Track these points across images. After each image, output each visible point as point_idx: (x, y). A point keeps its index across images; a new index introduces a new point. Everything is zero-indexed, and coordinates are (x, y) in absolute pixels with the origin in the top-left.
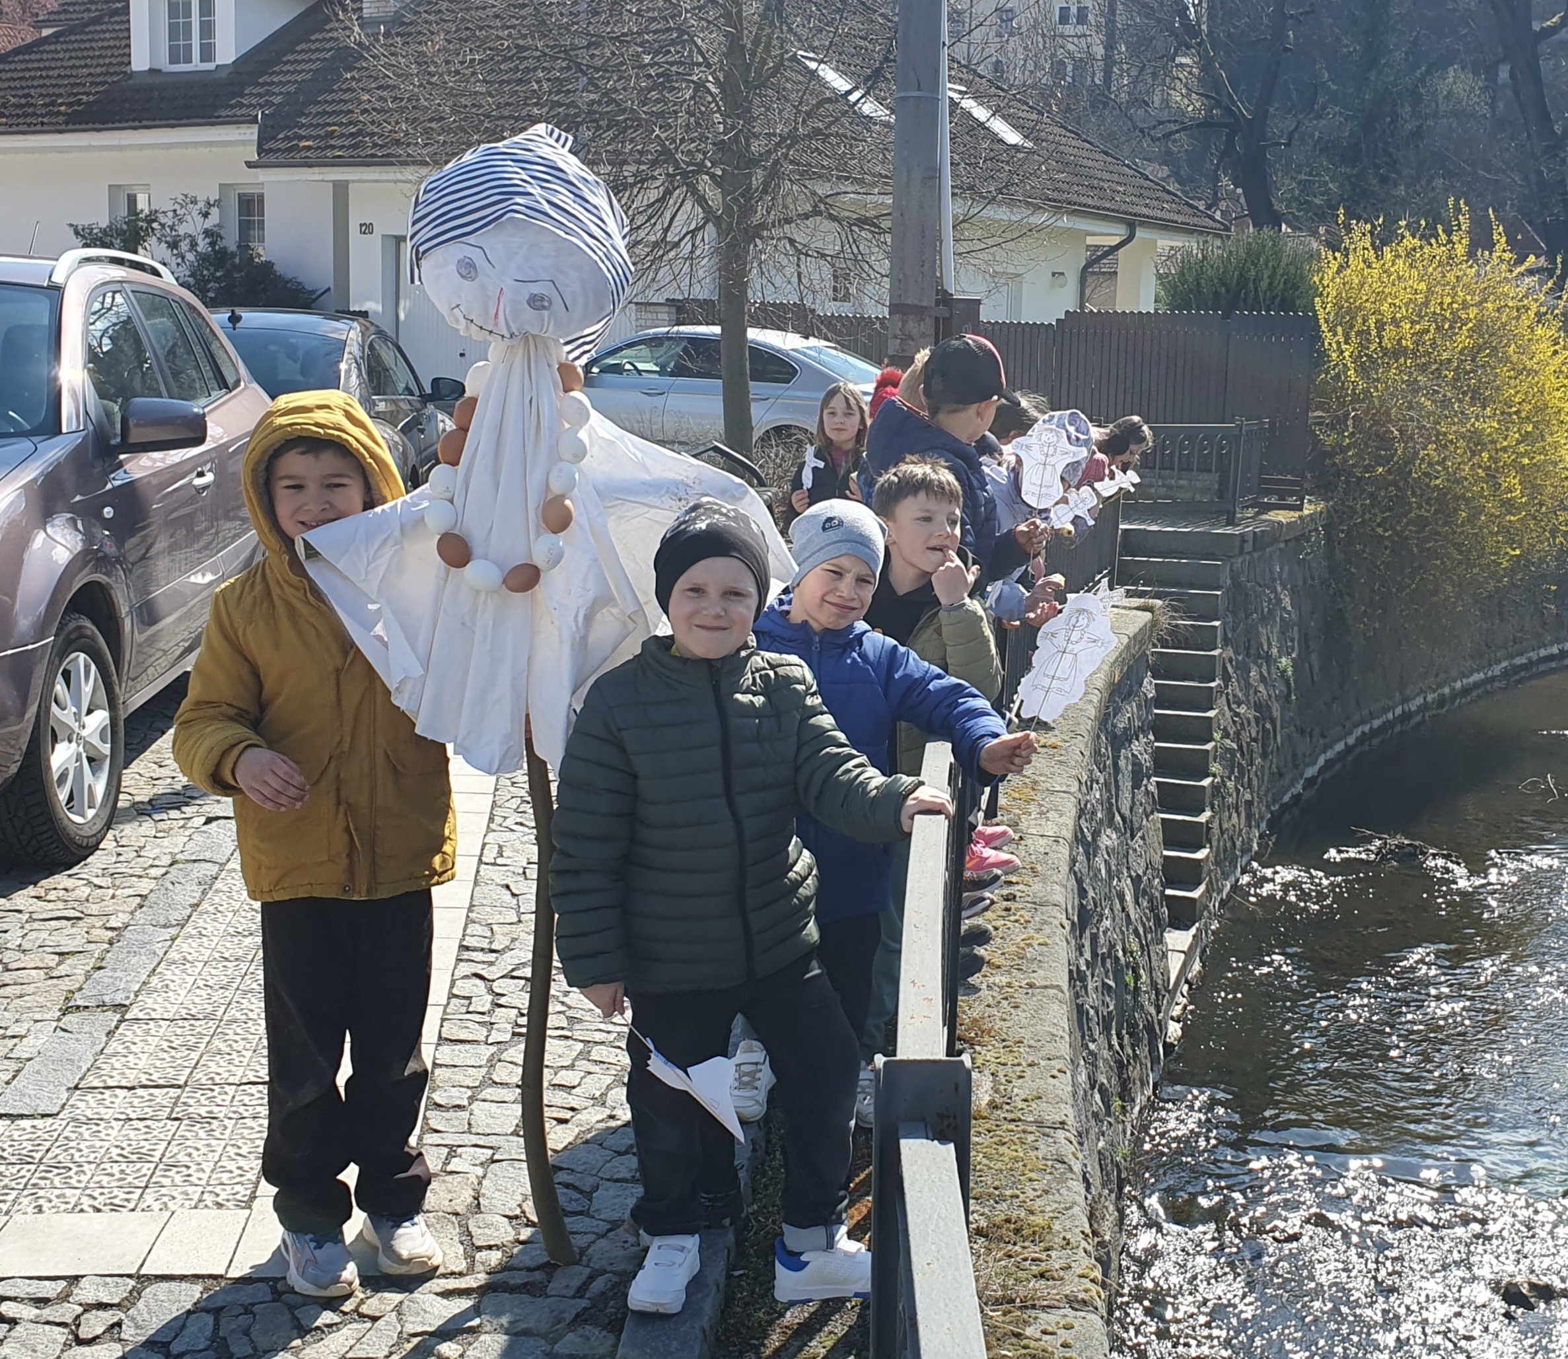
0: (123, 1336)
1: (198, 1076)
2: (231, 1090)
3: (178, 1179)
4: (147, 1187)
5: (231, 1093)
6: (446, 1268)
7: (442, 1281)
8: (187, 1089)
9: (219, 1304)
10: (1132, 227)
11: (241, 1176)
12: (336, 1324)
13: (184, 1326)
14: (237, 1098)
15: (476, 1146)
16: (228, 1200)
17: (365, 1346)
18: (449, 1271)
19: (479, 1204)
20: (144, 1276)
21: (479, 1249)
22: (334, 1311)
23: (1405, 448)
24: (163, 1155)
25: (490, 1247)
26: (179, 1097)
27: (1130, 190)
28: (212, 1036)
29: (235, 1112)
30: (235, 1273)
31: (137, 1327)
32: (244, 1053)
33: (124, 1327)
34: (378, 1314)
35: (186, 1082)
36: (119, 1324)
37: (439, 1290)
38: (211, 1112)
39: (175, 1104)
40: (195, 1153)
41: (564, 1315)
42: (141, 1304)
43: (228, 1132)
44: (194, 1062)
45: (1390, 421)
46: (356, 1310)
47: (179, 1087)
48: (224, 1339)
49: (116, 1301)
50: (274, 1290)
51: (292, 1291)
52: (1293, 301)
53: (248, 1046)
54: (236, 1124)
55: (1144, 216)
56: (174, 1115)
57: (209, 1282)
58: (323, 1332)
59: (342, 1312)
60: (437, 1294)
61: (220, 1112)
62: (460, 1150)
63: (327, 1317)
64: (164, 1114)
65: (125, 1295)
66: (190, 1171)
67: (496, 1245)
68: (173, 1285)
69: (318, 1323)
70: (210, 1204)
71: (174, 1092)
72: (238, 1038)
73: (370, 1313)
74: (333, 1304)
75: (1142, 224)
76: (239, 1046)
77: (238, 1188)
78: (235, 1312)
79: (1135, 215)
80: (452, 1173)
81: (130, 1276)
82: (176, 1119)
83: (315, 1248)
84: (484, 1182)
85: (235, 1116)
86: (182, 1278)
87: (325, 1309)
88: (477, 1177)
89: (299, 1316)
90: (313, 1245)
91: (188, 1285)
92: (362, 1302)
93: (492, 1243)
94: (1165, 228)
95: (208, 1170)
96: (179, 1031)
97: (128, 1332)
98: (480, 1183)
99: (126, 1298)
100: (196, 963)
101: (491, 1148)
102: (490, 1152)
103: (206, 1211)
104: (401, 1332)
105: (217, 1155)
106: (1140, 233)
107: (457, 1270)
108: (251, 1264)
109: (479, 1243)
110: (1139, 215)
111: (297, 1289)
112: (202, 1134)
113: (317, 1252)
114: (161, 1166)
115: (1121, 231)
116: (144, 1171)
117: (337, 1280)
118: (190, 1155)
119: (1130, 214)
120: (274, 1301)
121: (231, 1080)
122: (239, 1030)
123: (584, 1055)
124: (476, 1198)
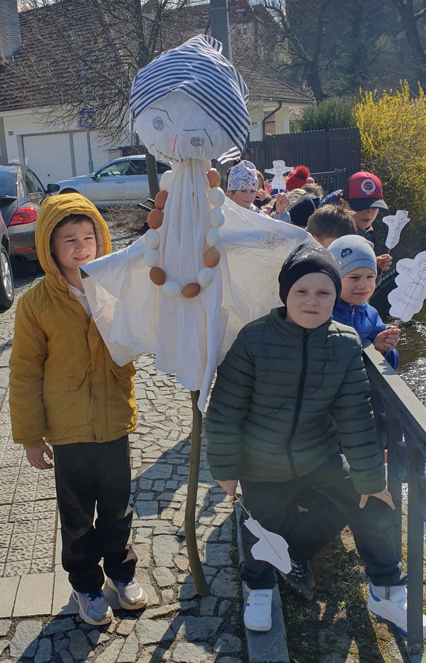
0: (12, 654)
1: (18, 498)
2: (32, 504)
3: (19, 557)
4: (6, 562)
5: (33, 506)
6: (150, 602)
7: (151, 610)
8: (14, 505)
9: (52, 632)
10: (280, 103)
11: (46, 553)
12: (108, 641)
13: (38, 647)
14: (36, 509)
15: (144, 527)
16: (43, 568)
17: (125, 654)
18: (152, 604)
19: (154, 561)
20: (15, 617)
21: (162, 588)
22: (105, 633)
23: (394, 174)
24: (10, 543)
25: (166, 587)
26: (11, 510)
27: (278, 89)
28: (19, 475)
29: (36, 516)
30: (55, 613)
31: (17, 649)
32: (34, 483)
33: (11, 649)
34: (126, 633)
35: (13, 501)
36: (8, 648)
37: (151, 616)
38: (26, 517)
39: (10, 513)
40: (24, 542)
41: (213, 627)
42: (16, 635)
43: (35, 527)
44: (14, 490)
45: (387, 165)
46: (115, 631)
47: (10, 504)
48: (58, 653)
49: (5, 634)
50: (75, 622)
51: (83, 622)
52: (348, 123)
53: (35, 479)
54: (38, 522)
55: (284, 98)
56: (11, 520)
57: (45, 618)
58: (103, 646)
59: (109, 633)
60: (150, 619)
61: (30, 516)
62: (138, 530)
63: (103, 637)
64: (6, 520)
65: (9, 629)
66: (24, 552)
67: (169, 586)
68: (29, 622)
69: (100, 641)
70: (36, 571)
71: (9, 507)
72: (30, 475)
73: (122, 633)
74: (103, 629)
75: (284, 101)
76: (31, 480)
77: (46, 560)
78: (60, 637)
79: (281, 98)
80: (137, 543)
81: (8, 618)
82: (12, 522)
83: (91, 600)
84: (153, 548)
85: (36, 519)
86: (32, 617)
87: (101, 633)
88: (149, 545)
89: (90, 637)
90: (90, 599)
91: (36, 622)
92: (117, 627)
93: (167, 585)
94: (292, 102)
95: (31, 550)
96: (5, 474)
97: (14, 652)
98: (151, 549)
99: (9, 632)
100: (5, 438)
101: (151, 527)
102: (151, 530)
103: (34, 575)
104: (139, 644)
105: (33, 541)
106: (283, 105)
107: (155, 603)
108: (62, 607)
109: (161, 585)
110: (283, 98)
111: (85, 621)
112: (25, 530)
113: (92, 602)
114: (10, 550)
115: (276, 105)
116: (4, 553)
117: (104, 617)
118: (21, 542)
119: (279, 98)
120: (77, 628)
121: (32, 499)
122: (29, 471)
123: (174, 472)
124: (152, 558)
